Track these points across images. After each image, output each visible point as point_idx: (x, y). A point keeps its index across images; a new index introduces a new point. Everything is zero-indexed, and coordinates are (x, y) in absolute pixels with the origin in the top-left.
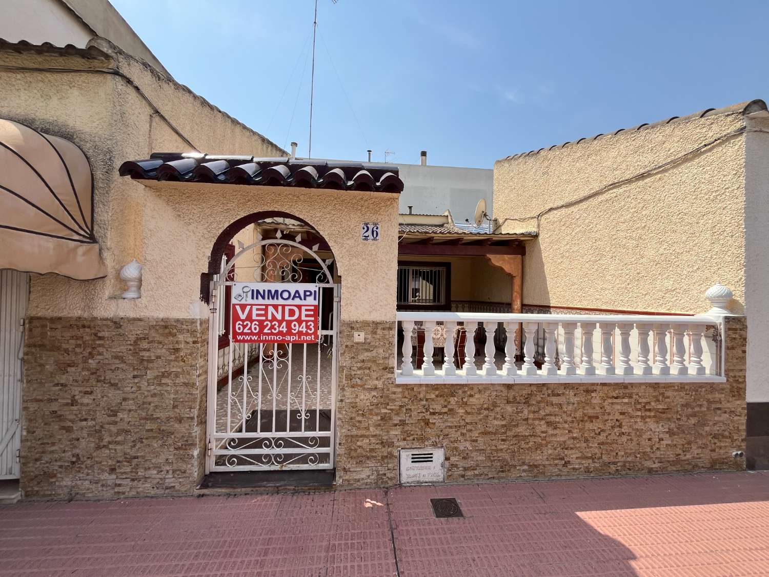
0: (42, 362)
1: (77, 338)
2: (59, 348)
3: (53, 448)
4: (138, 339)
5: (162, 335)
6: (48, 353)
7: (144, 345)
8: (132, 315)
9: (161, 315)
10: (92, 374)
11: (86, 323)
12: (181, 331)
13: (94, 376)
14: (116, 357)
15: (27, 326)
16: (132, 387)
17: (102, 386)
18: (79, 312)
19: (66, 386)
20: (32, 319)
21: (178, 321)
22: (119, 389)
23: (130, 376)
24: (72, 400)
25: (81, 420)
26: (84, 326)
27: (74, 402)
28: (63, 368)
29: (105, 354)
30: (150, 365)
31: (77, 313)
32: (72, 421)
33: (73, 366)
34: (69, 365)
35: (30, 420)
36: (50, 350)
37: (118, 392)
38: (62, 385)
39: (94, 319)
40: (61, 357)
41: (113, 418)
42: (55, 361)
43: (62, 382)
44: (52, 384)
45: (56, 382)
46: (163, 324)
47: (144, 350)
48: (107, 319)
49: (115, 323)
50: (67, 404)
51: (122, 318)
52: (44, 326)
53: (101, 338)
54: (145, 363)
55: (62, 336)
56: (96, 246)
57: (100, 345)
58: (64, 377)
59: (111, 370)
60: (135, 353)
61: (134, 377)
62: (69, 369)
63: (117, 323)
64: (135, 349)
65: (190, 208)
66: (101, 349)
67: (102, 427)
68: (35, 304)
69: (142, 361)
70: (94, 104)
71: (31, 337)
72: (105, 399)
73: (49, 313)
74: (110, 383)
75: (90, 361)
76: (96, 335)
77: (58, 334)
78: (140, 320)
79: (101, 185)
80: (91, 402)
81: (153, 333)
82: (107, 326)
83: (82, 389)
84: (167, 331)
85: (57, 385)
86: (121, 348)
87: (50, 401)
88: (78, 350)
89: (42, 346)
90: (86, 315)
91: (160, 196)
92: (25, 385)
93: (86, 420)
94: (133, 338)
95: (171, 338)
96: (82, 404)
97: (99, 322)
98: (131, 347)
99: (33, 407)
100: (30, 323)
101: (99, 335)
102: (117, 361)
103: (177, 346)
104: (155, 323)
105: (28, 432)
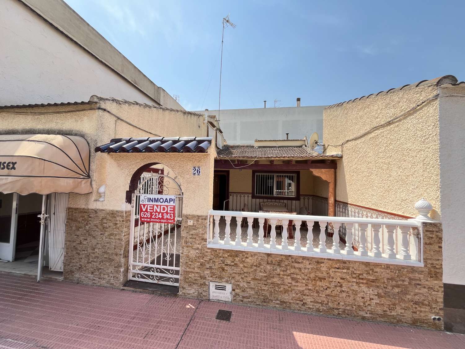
0: (71, 226)
1: (83, 217)
2: (77, 220)
3: (74, 261)
4: (103, 218)
5: (111, 217)
6: (74, 222)
7: (105, 221)
8: (101, 208)
9: (111, 209)
10: (87, 232)
11: (86, 211)
12: (118, 216)
13: (88, 233)
14: (95, 226)
15: (68, 211)
16: (100, 239)
17: (90, 237)
18: (84, 206)
19: (79, 236)
20: (69, 209)
21: (117, 211)
22: (96, 239)
23: (100, 234)
24: (80, 242)
25: (83, 251)
26: (85, 212)
27: (81, 243)
28: (78, 228)
29: (91, 224)
30: (107, 230)
31: (83, 207)
32: (80, 251)
33: (81, 228)
34: (80, 228)
35: (67, 249)
36: (74, 221)
37: (95, 240)
38: (77, 235)
39: (88, 209)
40: (77, 224)
41: (93, 251)
42: (76, 226)
43: (78, 234)
44: (74, 235)
45: (76, 234)
46: (112, 212)
47: (105, 223)
48: (92, 210)
49: (95, 211)
50: (78, 244)
51: (98, 209)
52: (72, 211)
53: (90, 217)
54: (105, 229)
55: (78, 216)
56: (90, 180)
57: (90, 220)
58: (78, 232)
59: (93, 231)
60: (102, 225)
61: (101, 234)
62: (80, 229)
63: (96, 211)
64: (101, 223)
65: (123, 162)
66: (90, 222)
67: (89, 254)
68: (70, 203)
69: (104, 228)
70: (92, 122)
71: (69, 215)
72: (91, 243)
73: (75, 206)
74: (93, 236)
75: (87, 227)
76: (89, 216)
77: (77, 215)
78: (103, 210)
79: (93, 154)
80: (86, 243)
81: (108, 216)
82: (92, 212)
83: (84, 238)
84: (113, 215)
85: (76, 235)
86: (97, 222)
87: (74, 241)
88: (83, 222)
89: (72, 219)
90: (86, 208)
91: (112, 158)
92: (66, 235)
93: (84, 251)
94: (101, 218)
95: (114, 219)
96: (83, 244)
97: (90, 211)
98: (100, 222)
99: (68, 243)
100: (69, 210)
101: (90, 216)
102: (95, 227)
103: (116, 222)
104: (109, 212)
105: (66, 253)
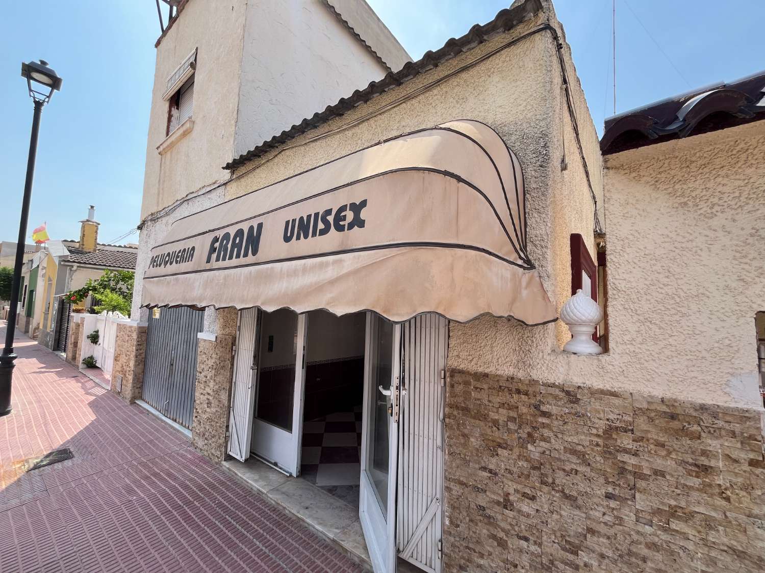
0: (466, 431)
1: (511, 408)
2: (485, 417)
4: (610, 431)
5: (666, 430)
6: (473, 421)
7: (626, 441)
8: (597, 384)
9: (659, 391)
10: (534, 468)
11: (523, 388)
12: (715, 433)
13: (537, 473)
14: (574, 452)
15: (448, 380)
16: (604, 514)
17: (549, 493)
18: (511, 369)
19: (496, 474)
20: (454, 372)
21: (703, 408)
22: (579, 507)
23: (601, 492)
24: (505, 499)
25: (520, 538)
26: (518, 392)
27: (507, 504)
28: (494, 447)
29: (553, 441)
30: (641, 484)
31: (507, 370)
32: (507, 533)
33: (505, 448)
34: (500, 446)
35: (453, 508)
36: (474, 418)
37: (577, 512)
38: (491, 471)
39: (533, 383)
40: (489, 431)
41: (571, 557)
42: (482, 435)
43: (491, 467)
44: (477, 466)
45: (483, 465)
46: (664, 408)
47: (626, 451)
48: (553, 385)
49: (568, 393)
50: (498, 503)
51: (579, 387)
52: (467, 383)
53: (545, 414)
54: (630, 477)
55: (489, 401)
56: (534, 272)
57: (544, 425)
58: (494, 460)
59: (564, 470)
60: (608, 453)
61: (609, 496)
62: (500, 451)
63: (571, 395)
64: (606, 446)
66: (546, 432)
67: (552, 562)
68: (455, 353)
69: (622, 471)
71: (453, 395)
72: (555, 516)
73: (472, 367)
74: (563, 492)
75: (530, 447)
76: (537, 407)
77: (484, 396)
78: (614, 394)
80: (533, 513)
81: (642, 423)
82: (556, 397)
83: (519, 487)
84: (676, 424)
85: (484, 469)
86: (582, 439)
87: (477, 490)
88: (512, 426)
89: (466, 410)
90: (521, 375)
92: (447, 457)
93: (526, 539)
94: (602, 424)
95: (686, 441)
96: (519, 511)
97: (543, 390)
98: (600, 441)
99: (456, 489)
100: (452, 376)
101: (543, 408)
102: (574, 459)
103: (704, 461)
104: (645, 406)
105: (451, 522)
